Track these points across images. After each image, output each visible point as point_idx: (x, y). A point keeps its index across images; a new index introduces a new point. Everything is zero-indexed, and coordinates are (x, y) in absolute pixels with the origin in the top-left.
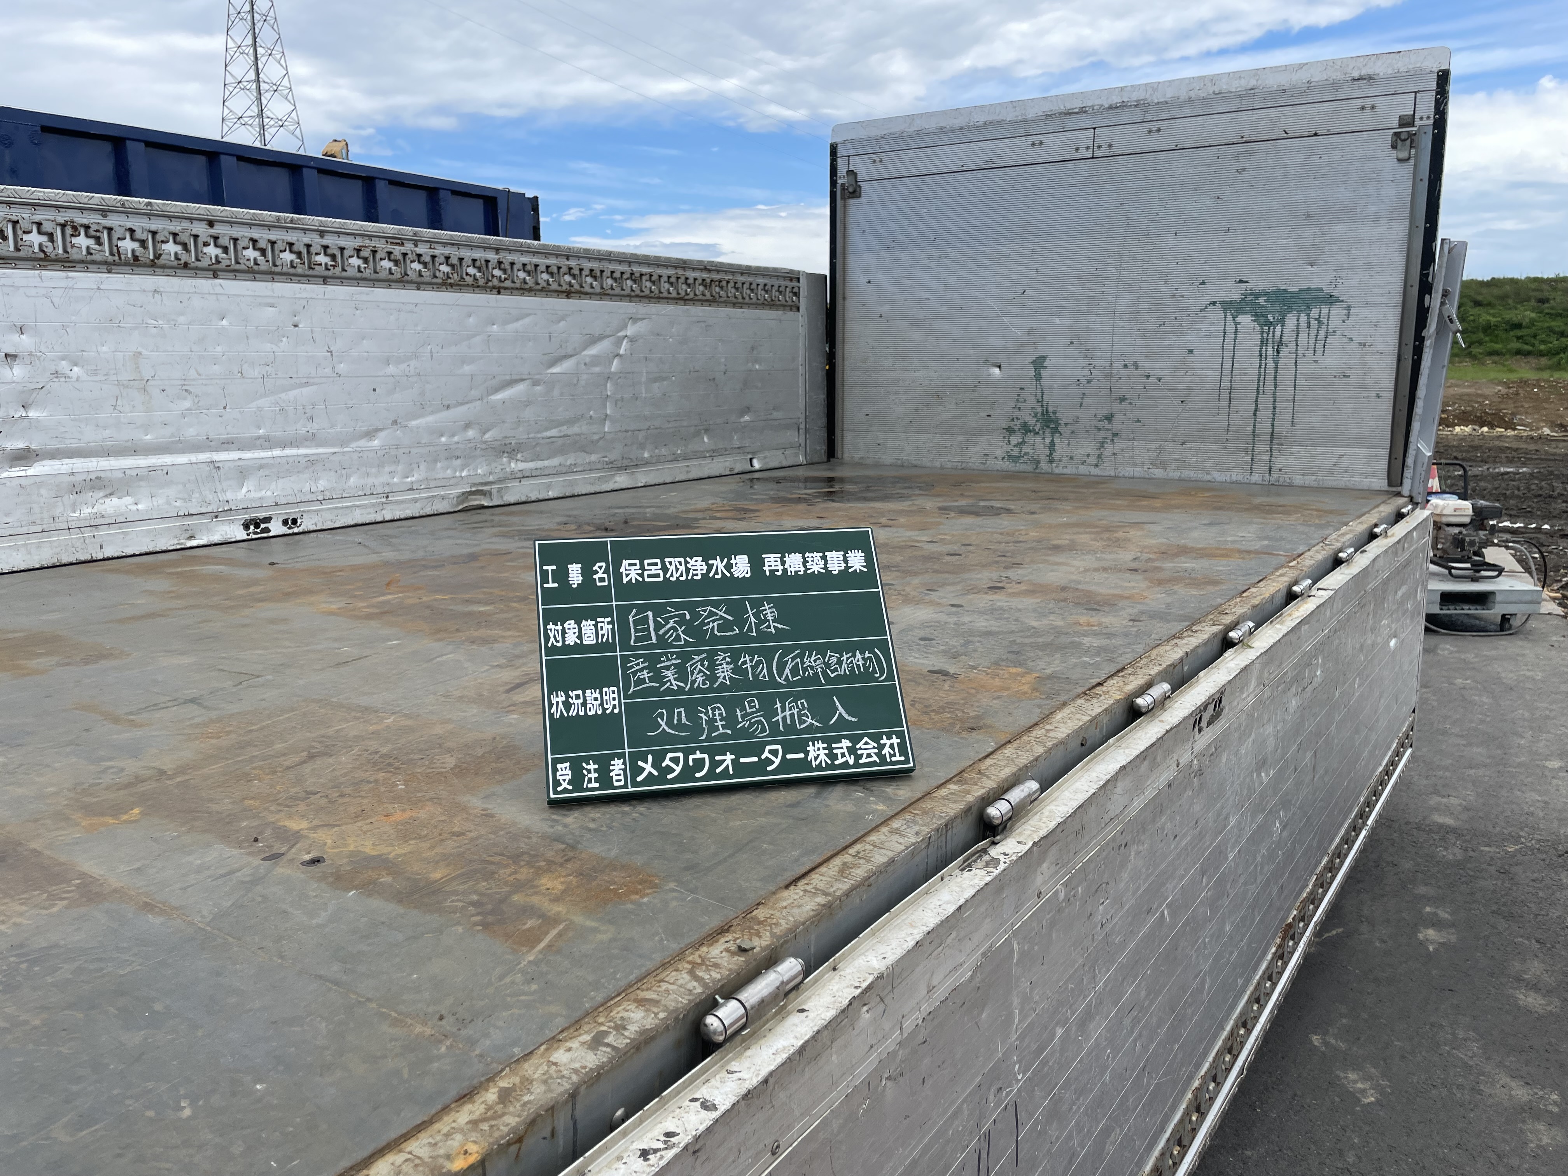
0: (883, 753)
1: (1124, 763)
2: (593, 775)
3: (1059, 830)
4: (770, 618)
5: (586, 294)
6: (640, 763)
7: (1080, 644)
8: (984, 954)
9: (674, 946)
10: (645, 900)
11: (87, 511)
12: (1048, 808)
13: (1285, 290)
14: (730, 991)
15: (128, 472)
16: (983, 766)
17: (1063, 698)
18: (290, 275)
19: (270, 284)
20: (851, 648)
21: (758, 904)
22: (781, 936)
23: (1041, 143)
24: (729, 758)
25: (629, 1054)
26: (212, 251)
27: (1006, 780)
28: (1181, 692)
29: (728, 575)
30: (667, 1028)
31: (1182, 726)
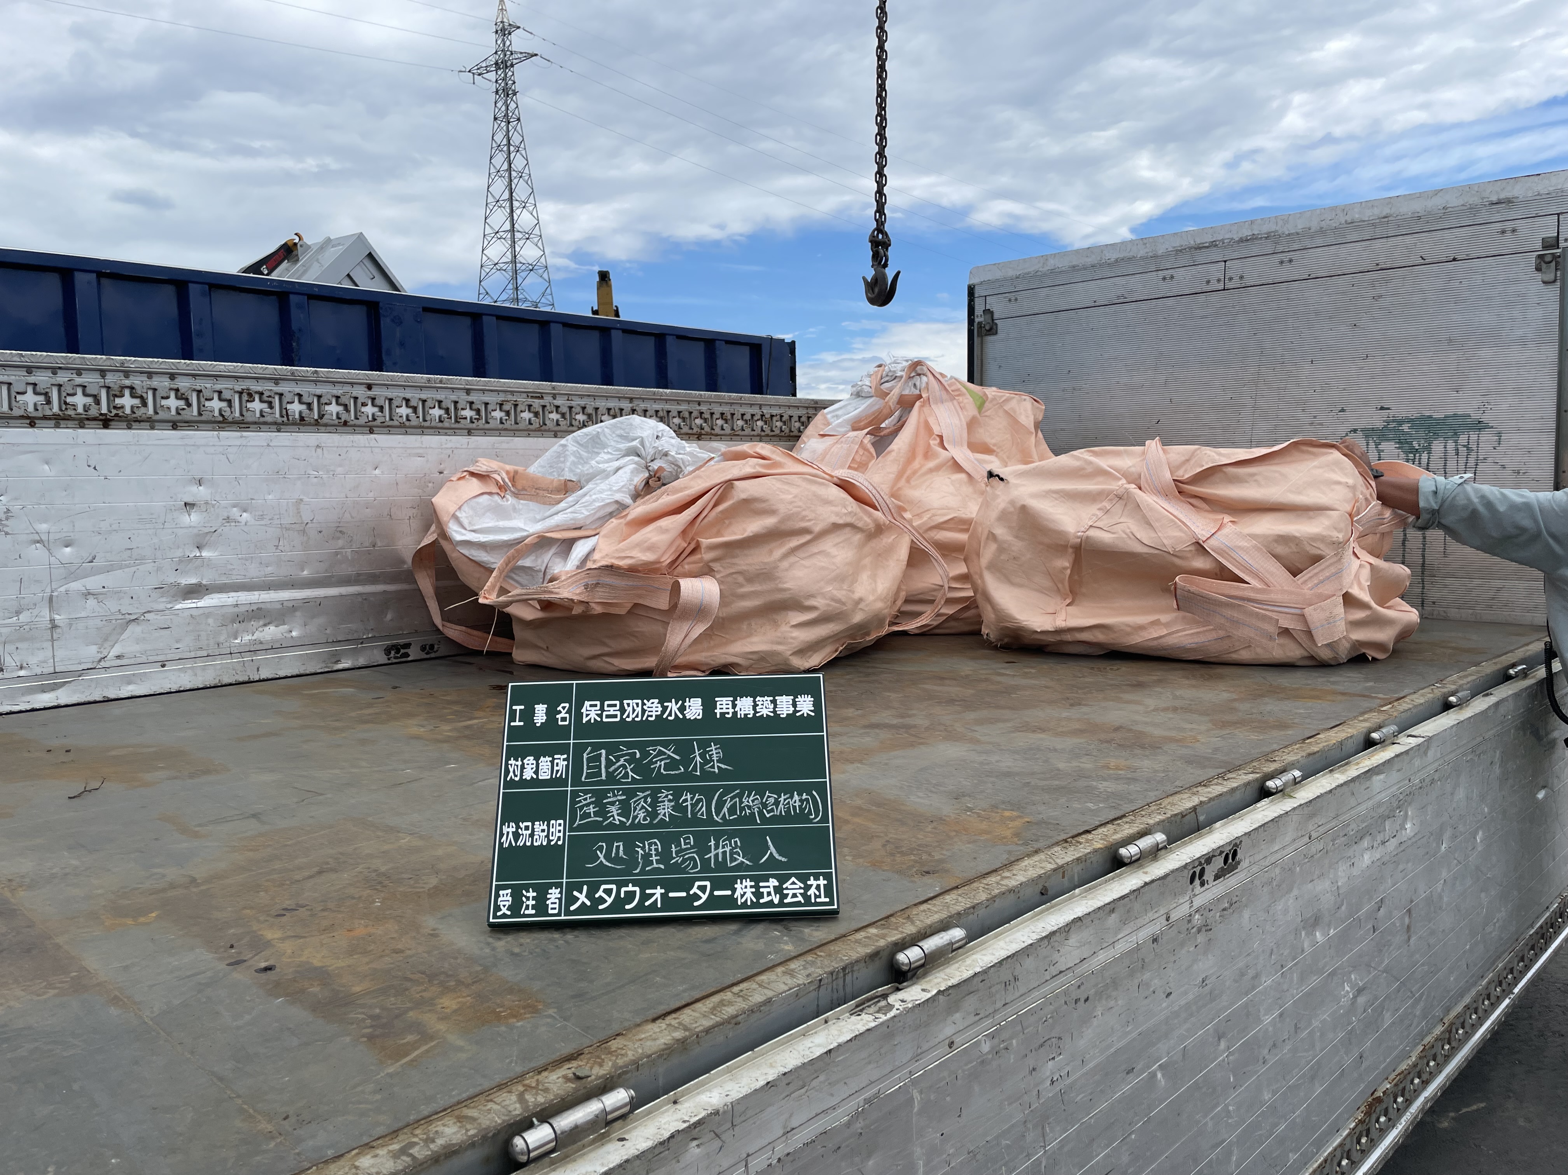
0: (809, 893)
1: (1080, 914)
2: (531, 902)
3: (976, 980)
4: (715, 759)
5: (717, 435)
6: (575, 893)
7: (1096, 788)
8: (868, 1101)
9: (519, 1069)
10: (519, 1024)
11: (247, 638)
12: (974, 956)
13: (1430, 417)
14: (546, 1115)
15: (285, 604)
16: (915, 911)
17: (1036, 846)
18: (439, 429)
19: (419, 437)
20: (789, 790)
21: (617, 1035)
22: (621, 1067)
23: (1172, 277)
24: (659, 891)
25: (425, 1165)
26: (369, 410)
27: (930, 926)
28: (1185, 844)
29: (681, 716)
30: (473, 1145)
31: (1170, 878)
